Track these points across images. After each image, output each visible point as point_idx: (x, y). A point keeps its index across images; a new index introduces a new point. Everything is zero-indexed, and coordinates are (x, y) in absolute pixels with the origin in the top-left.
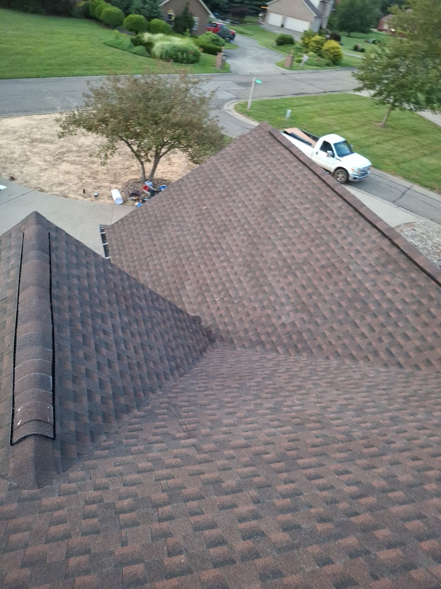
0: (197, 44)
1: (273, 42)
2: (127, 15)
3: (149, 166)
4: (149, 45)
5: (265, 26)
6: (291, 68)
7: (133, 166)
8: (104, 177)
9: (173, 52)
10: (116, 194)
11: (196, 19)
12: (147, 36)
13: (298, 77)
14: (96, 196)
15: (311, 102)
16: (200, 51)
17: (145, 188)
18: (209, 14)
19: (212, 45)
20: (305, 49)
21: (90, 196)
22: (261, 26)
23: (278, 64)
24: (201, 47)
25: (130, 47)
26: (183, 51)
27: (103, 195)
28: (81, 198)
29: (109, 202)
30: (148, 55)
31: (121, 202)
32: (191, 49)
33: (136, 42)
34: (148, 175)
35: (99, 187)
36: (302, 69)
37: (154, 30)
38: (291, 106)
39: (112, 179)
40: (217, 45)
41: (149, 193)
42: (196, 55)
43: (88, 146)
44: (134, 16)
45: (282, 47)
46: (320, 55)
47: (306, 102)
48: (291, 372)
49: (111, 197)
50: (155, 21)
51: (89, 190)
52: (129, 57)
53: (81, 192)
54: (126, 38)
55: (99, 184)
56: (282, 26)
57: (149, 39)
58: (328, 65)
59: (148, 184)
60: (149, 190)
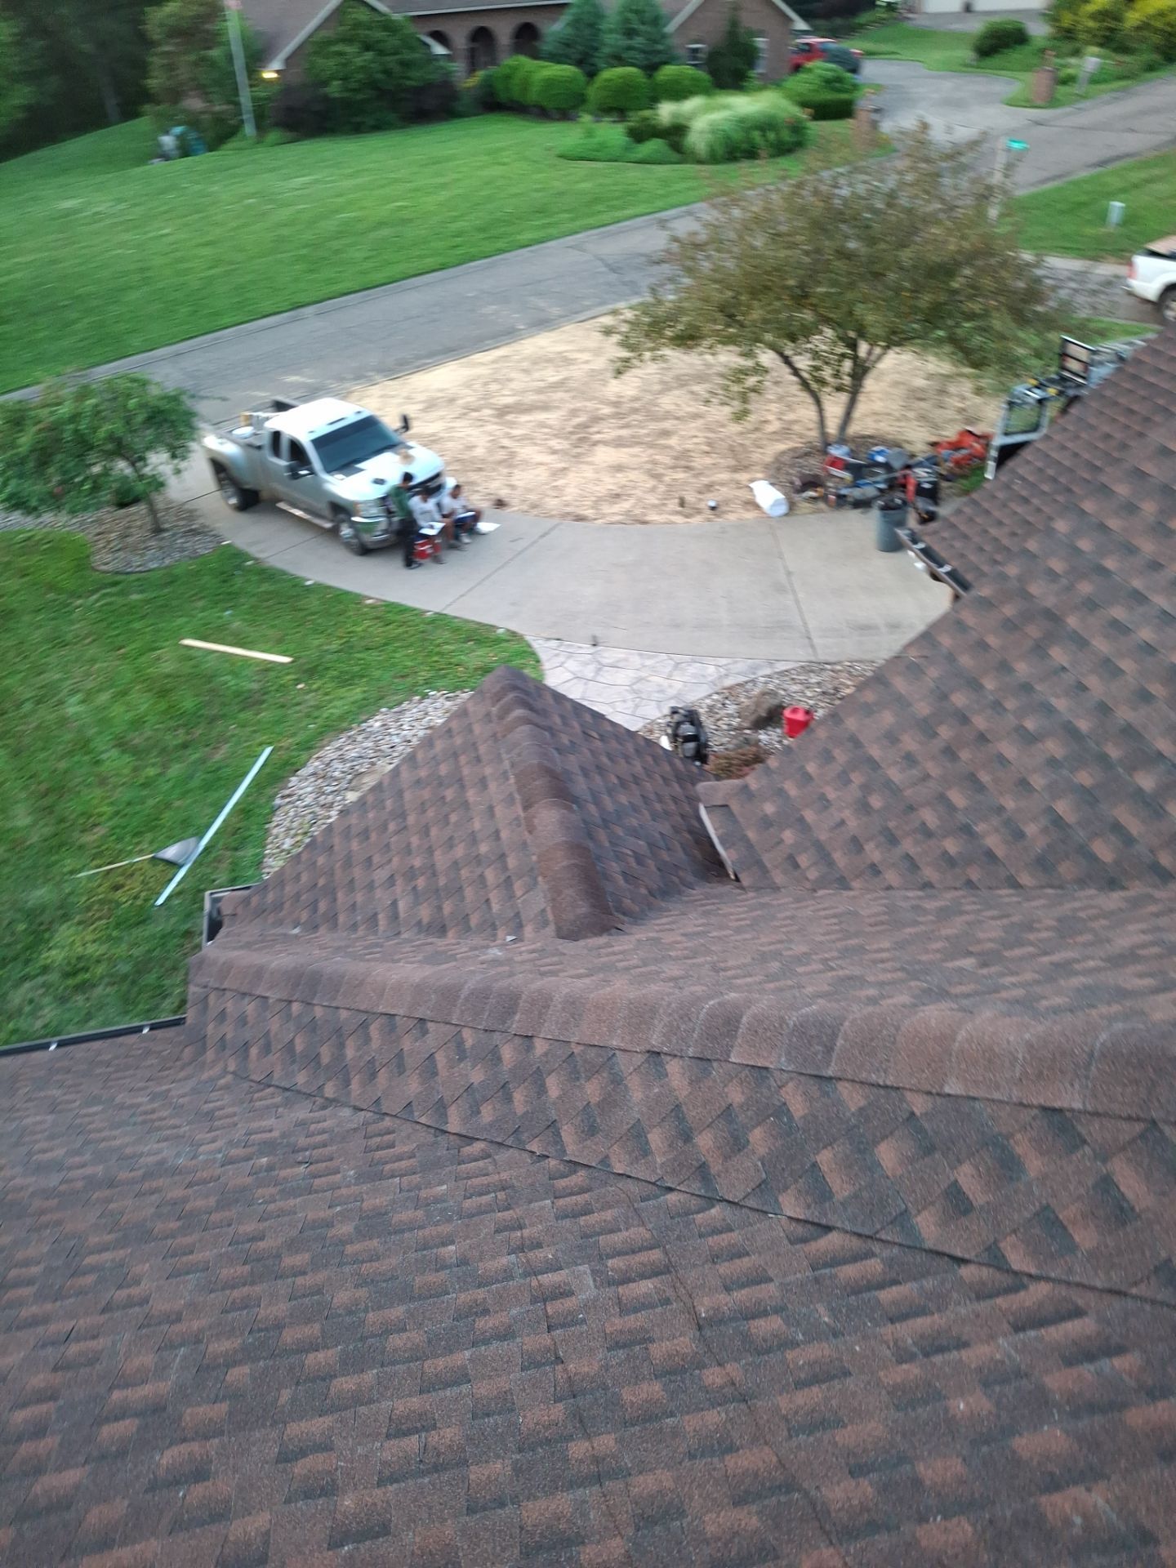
0: (789, 97)
1: (968, 54)
2: (592, 74)
3: (835, 407)
4: (675, 133)
5: (919, 21)
6: (1052, 102)
7: (766, 422)
8: (708, 461)
9: (737, 136)
10: (768, 495)
11: (760, 42)
12: (666, 111)
14: (713, 508)
16: (802, 114)
18: (789, 20)
19: (828, 96)
21: (699, 511)
22: (907, 24)
23: (1012, 103)
24: (804, 105)
25: (627, 149)
26: (766, 125)
27: (727, 502)
28: (679, 519)
29: (750, 515)
30: (675, 156)
31: (783, 509)
32: (783, 115)
33: (639, 135)
35: (709, 487)
36: (1083, 97)
37: (678, 92)
39: (733, 462)
40: (839, 91)
42: (797, 128)
43: (636, 399)
44: (612, 74)
45: (996, 60)
46: (1123, 49)
49: (752, 505)
50: (668, 71)
51: (690, 498)
52: (634, 174)
53: (673, 505)
54: (612, 133)
55: (705, 480)
56: (968, 9)
57: (675, 115)
58: (1151, 68)
59: (837, 452)
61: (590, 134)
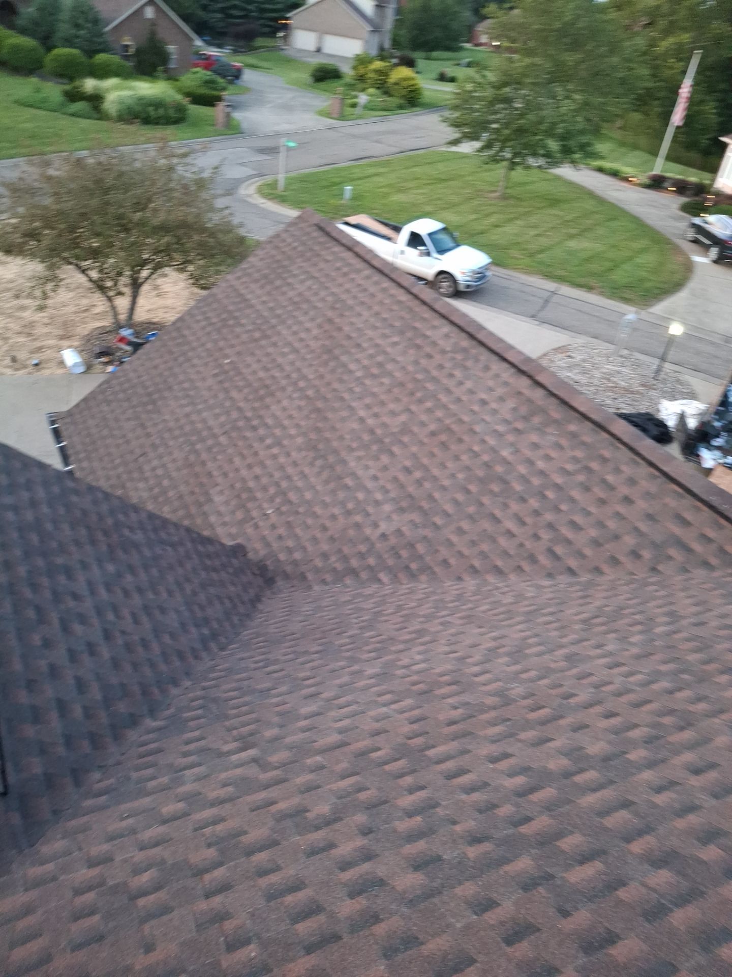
0: (179, 90)
1: (305, 76)
2: (49, 49)
3: (123, 303)
4: (96, 99)
5: (289, 52)
6: (342, 117)
7: (94, 306)
8: (45, 330)
9: (138, 108)
10: (71, 357)
11: (172, 48)
12: (90, 84)
13: (356, 130)
14: (36, 365)
15: (382, 170)
16: (185, 101)
17: (122, 340)
18: (191, 40)
19: (204, 91)
20: (361, 86)
21: (25, 367)
22: (281, 53)
23: (322, 113)
24: (187, 94)
25: (62, 105)
26: (157, 104)
27: (48, 361)
28: (9, 371)
29: (60, 371)
30: (96, 116)
31: (82, 369)
32: (168, 100)
33: (74, 96)
34: (123, 317)
35: (39, 349)
36: (360, 117)
37: (102, 73)
38: (351, 180)
39: (61, 332)
40: (215, 89)
41: (128, 348)
42: (180, 109)
43: (12, 281)
44: (62, 51)
45: (322, 85)
46: (387, 93)
47: (372, 171)
48: (405, 609)
49: (61, 363)
50: (101, 57)
51: (22, 355)
52: (64, 123)
53: (8, 361)
54: (53, 91)
55: (38, 344)
56: (319, 50)
57: (96, 88)
58: (401, 107)
59: (126, 332)
60: (130, 343)
61: (38, 90)
